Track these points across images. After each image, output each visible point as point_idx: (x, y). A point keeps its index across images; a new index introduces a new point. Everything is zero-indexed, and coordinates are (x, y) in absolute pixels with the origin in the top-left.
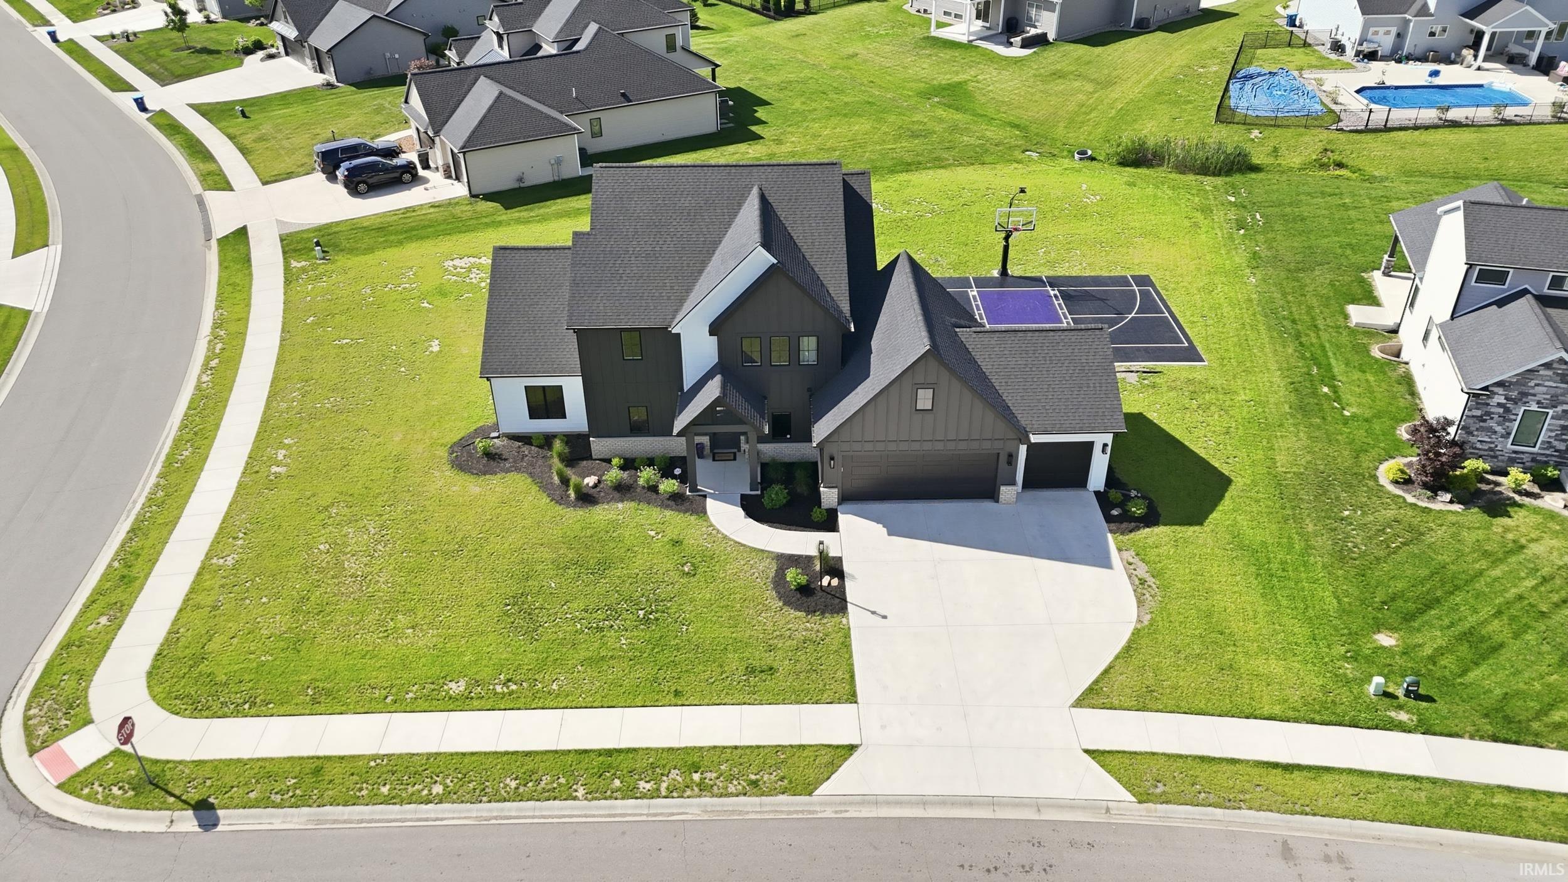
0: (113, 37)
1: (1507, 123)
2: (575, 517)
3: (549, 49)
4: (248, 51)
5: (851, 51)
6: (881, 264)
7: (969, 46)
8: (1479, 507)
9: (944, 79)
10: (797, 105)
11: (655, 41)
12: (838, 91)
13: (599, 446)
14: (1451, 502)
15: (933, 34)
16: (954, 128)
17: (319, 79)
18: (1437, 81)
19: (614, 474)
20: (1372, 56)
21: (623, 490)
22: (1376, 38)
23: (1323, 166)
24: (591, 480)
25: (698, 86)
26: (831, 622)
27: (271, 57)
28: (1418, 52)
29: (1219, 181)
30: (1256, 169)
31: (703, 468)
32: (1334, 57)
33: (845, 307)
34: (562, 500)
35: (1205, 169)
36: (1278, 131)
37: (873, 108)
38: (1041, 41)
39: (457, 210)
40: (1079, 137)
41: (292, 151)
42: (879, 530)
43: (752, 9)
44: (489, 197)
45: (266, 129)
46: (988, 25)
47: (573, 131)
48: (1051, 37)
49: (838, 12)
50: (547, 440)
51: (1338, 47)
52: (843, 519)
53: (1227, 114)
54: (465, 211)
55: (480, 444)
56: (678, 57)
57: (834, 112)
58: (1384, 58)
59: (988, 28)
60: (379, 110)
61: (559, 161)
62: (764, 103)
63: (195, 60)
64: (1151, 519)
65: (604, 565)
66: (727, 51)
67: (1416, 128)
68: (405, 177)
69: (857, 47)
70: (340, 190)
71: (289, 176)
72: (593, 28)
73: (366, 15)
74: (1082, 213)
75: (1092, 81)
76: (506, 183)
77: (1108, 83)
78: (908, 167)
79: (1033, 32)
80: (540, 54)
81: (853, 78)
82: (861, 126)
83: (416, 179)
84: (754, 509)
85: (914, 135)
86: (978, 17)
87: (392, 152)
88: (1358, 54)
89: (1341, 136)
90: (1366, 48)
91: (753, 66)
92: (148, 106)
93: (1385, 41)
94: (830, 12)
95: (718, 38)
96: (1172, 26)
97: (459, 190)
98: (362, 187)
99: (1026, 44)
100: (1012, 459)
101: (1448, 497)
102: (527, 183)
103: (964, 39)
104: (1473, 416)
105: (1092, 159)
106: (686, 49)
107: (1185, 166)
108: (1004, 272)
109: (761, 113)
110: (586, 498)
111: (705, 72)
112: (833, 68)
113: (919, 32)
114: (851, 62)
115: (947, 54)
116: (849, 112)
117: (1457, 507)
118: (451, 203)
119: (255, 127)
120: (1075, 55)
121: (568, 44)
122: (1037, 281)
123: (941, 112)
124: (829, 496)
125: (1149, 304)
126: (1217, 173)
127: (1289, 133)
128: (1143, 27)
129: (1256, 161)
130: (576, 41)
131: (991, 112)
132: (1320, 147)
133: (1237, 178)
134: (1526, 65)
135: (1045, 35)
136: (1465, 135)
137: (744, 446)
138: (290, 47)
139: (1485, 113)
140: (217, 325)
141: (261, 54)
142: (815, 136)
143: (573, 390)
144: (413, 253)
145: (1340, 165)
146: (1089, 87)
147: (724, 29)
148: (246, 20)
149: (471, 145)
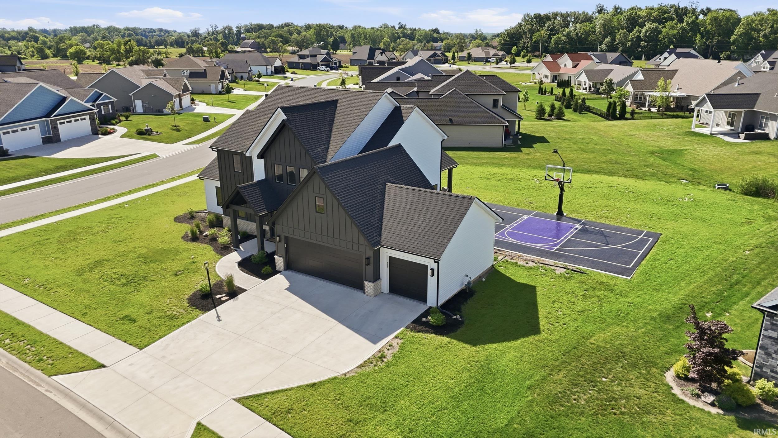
8: (736, 417)
9: (674, 148)
13: (225, 221)
14: (712, 404)
15: (693, 130)
19: (213, 231)
24: (207, 234)
38: (762, 137)
43: (601, 115)
46: (733, 128)
48: (772, 136)
56: (498, 111)
59: (731, 130)
79: (759, 132)
86: (728, 124)
99: (747, 137)
101: (711, 398)
103: (710, 133)
104: (770, 337)
105: (728, 189)
108: (559, 212)
113: (686, 130)
117: (714, 411)
124: (279, 262)
125: (636, 245)
135: (767, 134)
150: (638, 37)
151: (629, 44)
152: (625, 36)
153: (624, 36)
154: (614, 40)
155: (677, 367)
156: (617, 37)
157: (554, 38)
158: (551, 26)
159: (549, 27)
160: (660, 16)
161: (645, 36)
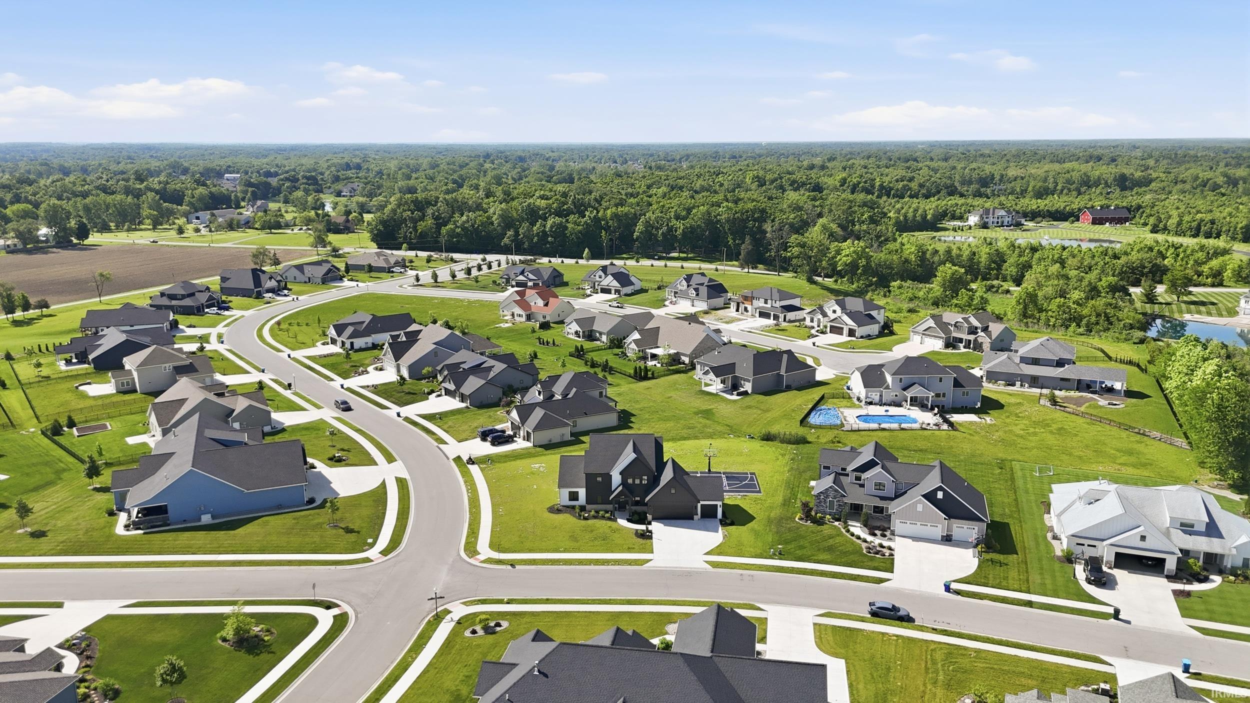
0: (368, 386)
1: (903, 429)
2: (584, 522)
3: (558, 397)
4: (430, 393)
5: (670, 395)
6: (665, 461)
7: (716, 395)
8: (817, 524)
9: (704, 407)
10: (647, 416)
11: (596, 393)
12: (663, 411)
13: (588, 507)
15: (703, 389)
16: (705, 426)
17: (463, 405)
18: (889, 414)
19: (593, 513)
20: (871, 403)
21: (595, 517)
22: (872, 397)
23: (833, 442)
24: (587, 515)
25: (611, 410)
26: (648, 541)
27: (439, 396)
28: (888, 402)
29: (794, 446)
30: (809, 443)
31: (616, 514)
32: (857, 403)
33: (654, 469)
34: (580, 519)
35: (789, 442)
36: (821, 430)
37: (676, 418)
38: (745, 393)
39: (530, 450)
40: (751, 431)
41: (464, 431)
42: (662, 525)
43: (630, 376)
44: (540, 446)
45: (450, 423)
47: (567, 425)
48: (750, 392)
49: (666, 378)
50: (573, 507)
51: (859, 399)
52: (653, 523)
53: (805, 422)
54: (533, 451)
55: (556, 507)
56: (603, 399)
57: (660, 419)
58: (876, 404)
59: (725, 389)
60: (490, 417)
61: (563, 435)
62: (634, 415)
63: (409, 397)
64: (732, 524)
65: (592, 531)
66: (620, 394)
67: (869, 430)
68: (509, 440)
69: (672, 394)
70: (488, 444)
71: (466, 440)
72: (574, 390)
73: (483, 382)
74: (741, 454)
75: (761, 410)
76: (545, 442)
77: (767, 411)
78: (685, 439)
79: (742, 390)
80: (554, 399)
81: (669, 406)
82: (670, 425)
83: (513, 441)
84: (629, 520)
85: (689, 428)
86: (721, 383)
87: (504, 431)
88: (866, 402)
89: (842, 432)
90: (869, 400)
91: (630, 401)
92: (401, 415)
93: (876, 398)
94: (662, 378)
95: (615, 389)
96: (800, 389)
97: (529, 444)
98: (496, 443)
99: (738, 395)
100: (696, 507)
102: (552, 442)
103: (715, 392)
104: (817, 502)
105: (752, 438)
106: (606, 396)
107: (783, 441)
108: (709, 470)
109: (633, 419)
110: (586, 519)
111: (612, 404)
112: (662, 402)
113: (698, 388)
114: (669, 400)
115: (707, 398)
116: (666, 419)
118: (527, 448)
119: (446, 423)
120: (757, 399)
121: (565, 395)
122: (720, 473)
123: (701, 420)
124: (650, 517)
125: (752, 479)
126: (794, 444)
127: (825, 430)
128: (789, 388)
129: (810, 440)
130: (568, 394)
131: (720, 420)
132: (833, 436)
133: (801, 446)
134: (927, 408)
135: (746, 391)
136: (886, 433)
137: (627, 507)
138: (448, 392)
139: (895, 426)
140: (465, 482)
141: (435, 394)
142: (653, 427)
143: (582, 492)
144: (519, 463)
145: (839, 442)
146: (759, 412)
147: (618, 385)
148: (421, 379)
149: (537, 428)
150: (544, 232)
151: (535, 239)
152: (530, 230)
153: (528, 230)
154: (517, 233)
155: (798, 517)
156: (521, 231)
157: (444, 230)
158: (437, 214)
159: (433, 214)
160: (560, 208)
161: (551, 231)
